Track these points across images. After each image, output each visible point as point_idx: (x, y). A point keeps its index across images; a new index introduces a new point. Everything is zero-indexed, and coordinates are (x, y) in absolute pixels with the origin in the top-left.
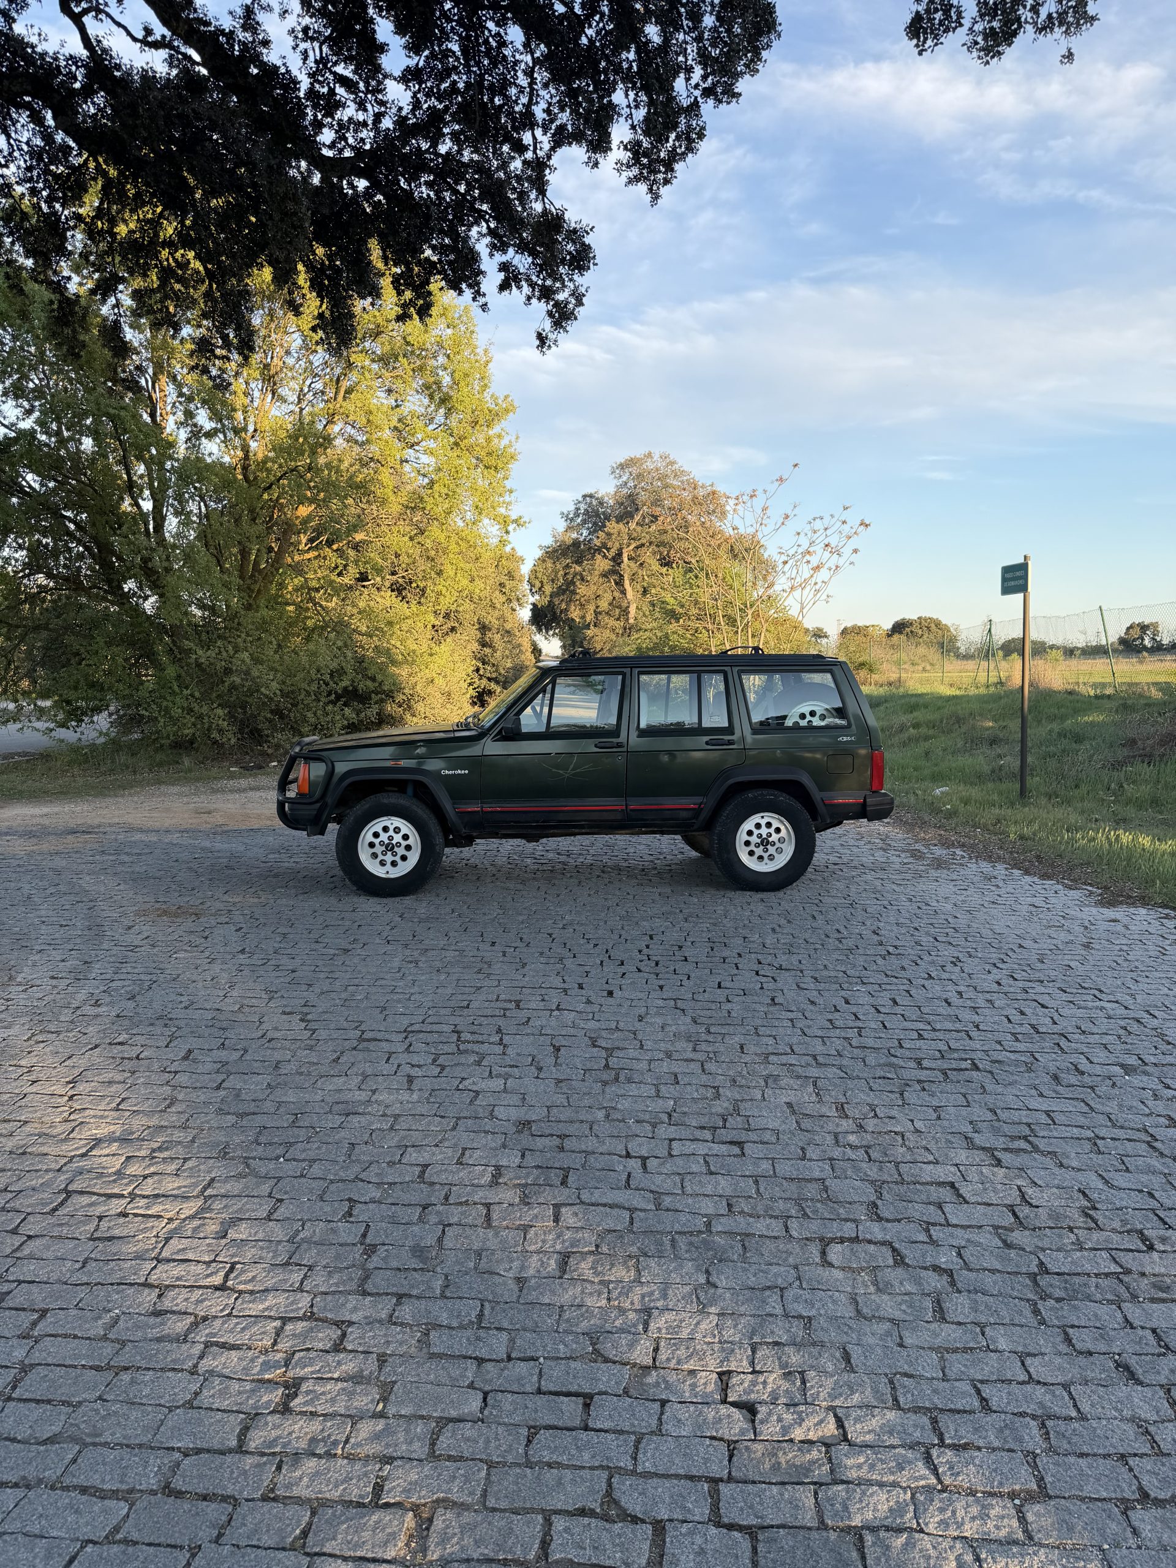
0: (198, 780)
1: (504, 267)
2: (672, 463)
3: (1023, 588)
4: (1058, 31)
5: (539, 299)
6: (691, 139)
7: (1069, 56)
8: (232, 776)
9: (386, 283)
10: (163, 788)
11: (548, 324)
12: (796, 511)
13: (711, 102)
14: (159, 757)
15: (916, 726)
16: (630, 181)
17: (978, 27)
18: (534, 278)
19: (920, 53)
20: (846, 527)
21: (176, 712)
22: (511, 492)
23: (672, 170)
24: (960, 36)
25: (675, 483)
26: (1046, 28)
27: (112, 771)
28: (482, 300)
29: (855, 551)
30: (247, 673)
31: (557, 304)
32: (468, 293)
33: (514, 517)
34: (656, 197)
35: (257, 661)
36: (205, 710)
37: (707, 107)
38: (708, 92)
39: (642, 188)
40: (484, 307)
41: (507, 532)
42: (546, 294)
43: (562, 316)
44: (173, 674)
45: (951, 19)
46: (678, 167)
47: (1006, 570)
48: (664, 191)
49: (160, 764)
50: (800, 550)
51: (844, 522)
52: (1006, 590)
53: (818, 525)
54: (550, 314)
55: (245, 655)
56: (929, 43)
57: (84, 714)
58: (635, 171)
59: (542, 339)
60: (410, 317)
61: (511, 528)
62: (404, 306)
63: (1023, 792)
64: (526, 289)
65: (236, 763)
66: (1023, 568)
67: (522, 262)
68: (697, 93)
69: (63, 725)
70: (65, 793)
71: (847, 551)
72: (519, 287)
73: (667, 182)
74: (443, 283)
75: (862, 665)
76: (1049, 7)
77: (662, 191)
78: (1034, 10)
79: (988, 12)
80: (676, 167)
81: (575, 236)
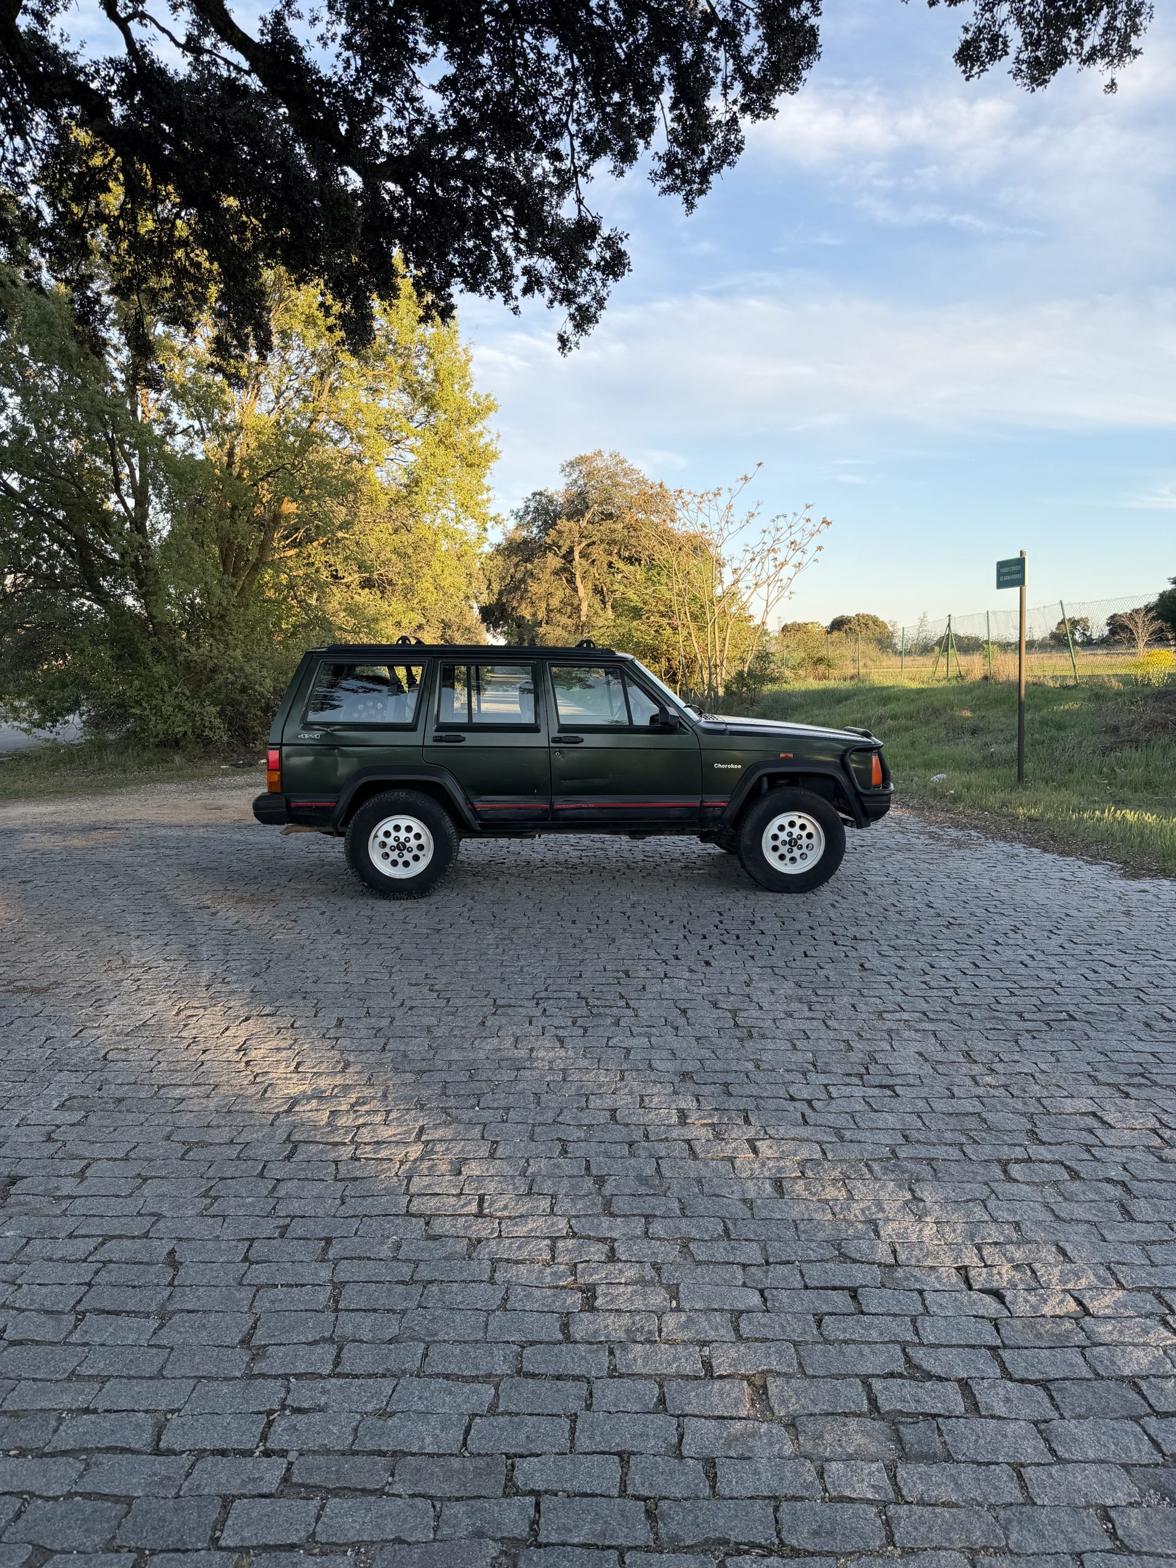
0: (192, 777)
1: (527, 271)
2: (622, 462)
3: (1020, 582)
4: (1101, 63)
5: (561, 302)
6: (729, 152)
7: (1112, 85)
8: (225, 774)
9: (405, 286)
10: (159, 785)
11: (569, 327)
12: (760, 509)
13: (748, 117)
14: (147, 755)
15: (894, 717)
16: (664, 191)
17: (1024, 56)
18: (556, 282)
19: (967, 79)
20: (809, 525)
21: (167, 710)
22: (488, 489)
23: (708, 181)
24: (1007, 63)
25: (625, 481)
26: (1090, 58)
27: (100, 770)
28: (513, 303)
29: (820, 548)
30: (242, 669)
31: (580, 308)
32: (499, 297)
33: (492, 515)
34: (691, 206)
35: (248, 659)
36: (196, 708)
37: (745, 122)
38: (745, 108)
39: (678, 198)
40: (515, 310)
41: (485, 530)
42: (568, 297)
43: (584, 319)
44: (162, 672)
45: (997, 46)
46: (714, 178)
47: (1001, 565)
48: (698, 201)
49: (150, 763)
50: (766, 548)
51: (808, 520)
52: (1001, 584)
53: (781, 522)
54: (572, 317)
55: (238, 653)
56: (976, 69)
57: (58, 714)
58: (669, 181)
59: (563, 341)
60: (433, 319)
61: (489, 525)
62: (427, 308)
63: (1020, 777)
64: (548, 293)
65: (225, 761)
66: (1020, 562)
67: (545, 266)
68: (736, 108)
69: (39, 725)
70: (60, 793)
71: (811, 548)
72: (541, 291)
73: (701, 192)
74: (463, 286)
75: (820, 660)
76: (1093, 39)
77: (697, 201)
78: (1079, 42)
79: (1032, 42)
80: (711, 178)
81: (610, 243)
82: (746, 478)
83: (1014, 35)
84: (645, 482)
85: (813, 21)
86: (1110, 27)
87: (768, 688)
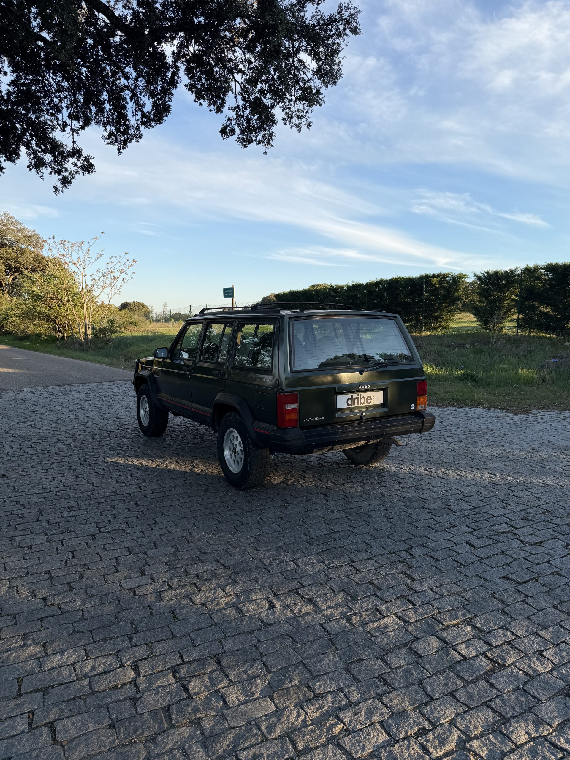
3: (232, 296)
4: (262, 145)
5: (54, 173)
7: (265, 153)
11: (59, 184)
12: (103, 253)
13: (143, 127)
16: (108, 144)
17: (240, 136)
18: (53, 165)
19: (223, 139)
20: (128, 262)
24: (235, 137)
25: (13, 228)
26: (260, 142)
29: (134, 273)
31: (63, 177)
34: (120, 152)
37: (142, 128)
38: (143, 123)
39: (114, 148)
40: (42, 177)
42: (59, 172)
43: (66, 181)
45: (232, 132)
47: (225, 289)
51: (128, 260)
52: (225, 296)
53: (114, 260)
54: (60, 180)
56: (226, 137)
58: (108, 141)
59: (56, 189)
64: (49, 169)
66: (231, 289)
68: (139, 123)
71: (130, 272)
72: (46, 168)
73: (124, 148)
75: (132, 323)
76: (260, 138)
77: (122, 151)
78: (256, 137)
79: (242, 132)
80: (128, 144)
81: (86, 159)
82: (96, 238)
83: (237, 130)
84: (26, 230)
85: (169, 103)
86: (264, 136)
87: (114, 335)
